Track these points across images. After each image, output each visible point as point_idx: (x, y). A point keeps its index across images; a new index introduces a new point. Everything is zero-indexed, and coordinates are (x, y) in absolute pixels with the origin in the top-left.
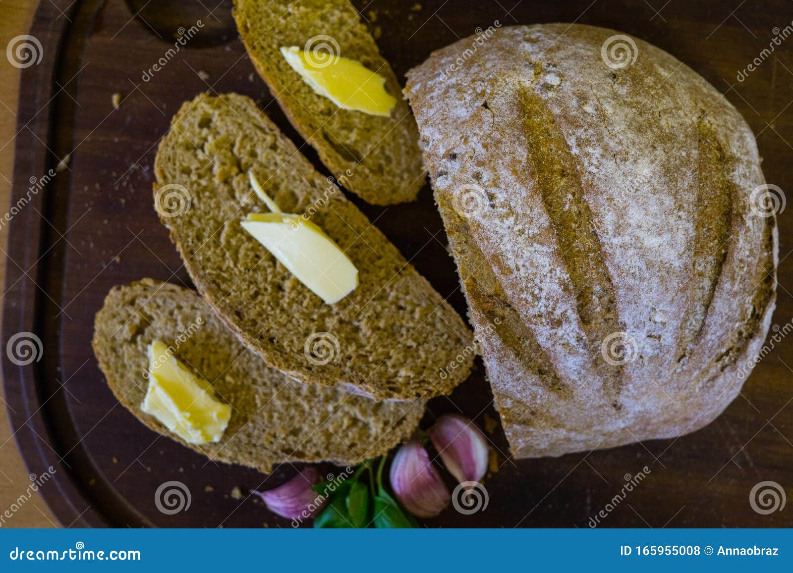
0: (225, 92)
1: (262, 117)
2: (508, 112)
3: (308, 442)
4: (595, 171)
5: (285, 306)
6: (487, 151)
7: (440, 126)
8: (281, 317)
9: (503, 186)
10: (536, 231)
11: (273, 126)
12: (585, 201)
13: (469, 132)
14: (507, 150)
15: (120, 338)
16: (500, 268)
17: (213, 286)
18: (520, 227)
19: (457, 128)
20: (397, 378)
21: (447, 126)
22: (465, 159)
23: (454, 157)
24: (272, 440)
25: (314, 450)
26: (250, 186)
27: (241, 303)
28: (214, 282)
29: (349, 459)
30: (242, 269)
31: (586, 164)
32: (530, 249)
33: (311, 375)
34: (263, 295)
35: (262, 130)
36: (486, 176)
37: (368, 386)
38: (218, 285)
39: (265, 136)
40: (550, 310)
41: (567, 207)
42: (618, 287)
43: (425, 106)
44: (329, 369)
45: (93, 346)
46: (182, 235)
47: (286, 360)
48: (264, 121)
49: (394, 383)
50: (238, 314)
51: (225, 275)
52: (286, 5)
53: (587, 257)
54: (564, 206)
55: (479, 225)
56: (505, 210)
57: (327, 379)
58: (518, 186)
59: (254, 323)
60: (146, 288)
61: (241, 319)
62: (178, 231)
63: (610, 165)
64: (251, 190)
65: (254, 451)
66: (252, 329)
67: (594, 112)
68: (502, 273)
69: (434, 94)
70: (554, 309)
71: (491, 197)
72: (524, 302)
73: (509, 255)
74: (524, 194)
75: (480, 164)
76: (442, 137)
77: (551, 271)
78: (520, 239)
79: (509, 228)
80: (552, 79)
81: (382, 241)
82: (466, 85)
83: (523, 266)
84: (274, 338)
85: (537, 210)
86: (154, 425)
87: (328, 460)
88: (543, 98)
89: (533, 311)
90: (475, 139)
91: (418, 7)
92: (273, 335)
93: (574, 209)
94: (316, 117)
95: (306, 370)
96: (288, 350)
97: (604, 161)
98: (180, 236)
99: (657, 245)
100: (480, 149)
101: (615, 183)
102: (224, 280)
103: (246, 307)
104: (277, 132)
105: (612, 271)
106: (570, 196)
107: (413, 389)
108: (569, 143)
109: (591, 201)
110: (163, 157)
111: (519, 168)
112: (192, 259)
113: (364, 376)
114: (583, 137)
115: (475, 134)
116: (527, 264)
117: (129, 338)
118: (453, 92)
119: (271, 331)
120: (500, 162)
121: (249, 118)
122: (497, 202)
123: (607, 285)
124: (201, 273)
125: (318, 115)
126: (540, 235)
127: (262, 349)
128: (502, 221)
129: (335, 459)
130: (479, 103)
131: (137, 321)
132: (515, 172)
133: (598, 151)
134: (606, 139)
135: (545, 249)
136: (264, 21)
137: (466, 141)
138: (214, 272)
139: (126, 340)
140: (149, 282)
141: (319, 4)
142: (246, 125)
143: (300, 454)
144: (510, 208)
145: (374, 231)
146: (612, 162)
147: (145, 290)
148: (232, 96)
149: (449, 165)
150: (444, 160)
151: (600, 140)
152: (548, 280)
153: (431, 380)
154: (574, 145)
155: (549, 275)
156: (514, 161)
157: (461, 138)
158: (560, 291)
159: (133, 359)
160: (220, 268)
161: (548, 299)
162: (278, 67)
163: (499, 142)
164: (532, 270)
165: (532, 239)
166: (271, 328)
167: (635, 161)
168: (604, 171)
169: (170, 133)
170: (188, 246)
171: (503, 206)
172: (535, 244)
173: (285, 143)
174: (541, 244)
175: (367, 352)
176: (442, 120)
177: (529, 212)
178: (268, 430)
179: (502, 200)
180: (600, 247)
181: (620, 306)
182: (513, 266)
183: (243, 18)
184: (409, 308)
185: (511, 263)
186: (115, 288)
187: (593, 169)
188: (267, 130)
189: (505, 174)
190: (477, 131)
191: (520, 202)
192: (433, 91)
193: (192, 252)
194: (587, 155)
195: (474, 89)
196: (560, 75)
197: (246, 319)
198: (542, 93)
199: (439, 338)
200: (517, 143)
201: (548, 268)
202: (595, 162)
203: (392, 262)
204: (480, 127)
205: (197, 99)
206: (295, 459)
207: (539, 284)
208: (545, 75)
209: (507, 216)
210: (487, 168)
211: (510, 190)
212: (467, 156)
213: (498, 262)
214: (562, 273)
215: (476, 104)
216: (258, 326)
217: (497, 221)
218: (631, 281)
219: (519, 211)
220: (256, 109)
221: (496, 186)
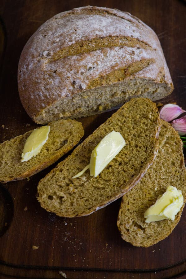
0: (37, 190)
1: (48, 175)
2: (58, 64)
3: (176, 159)
4: (81, 36)
5: (128, 159)
6: (73, 69)
7: (62, 89)
8: (133, 161)
9: (87, 64)
10: (102, 54)
11: (52, 171)
12: (91, 40)
13: (66, 76)
14: (73, 62)
15: (143, 235)
16: (116, 66)
17: (122, 187)
18: (101, 60)
19: (63, 82)
20: (152, 119)
21: (62, 86)
22: (76, 77)
23: (74, 82)
24: (177, 172)
25: (180, 156)
26: (78, 178)
27: (128, 175)
28: (120, 187)
29: (181, 144)
30: (114, 177)
31: (79, 39)
32: (109, 57)
33: (155, 146)
34: (124, 168)
35: (54, 175)
36: (82, 70)
37: (156, 128)
38: (121, 185)
39: (56, 174)
40: (129, 54)
41: (94, 46)
42: (120, 34)
43: (53, 97)
44: (152, 141)
45: (147, 247)
46: (100, 202)
47: (150, 156)
48: (50, 175)
49: (154, 120)
50: (133, 176)
51: (117, 183)
52: (2, 163)
53: (110, 42)
54: (93, 47)
55: (101, 73)
56: (95, 64)
57: (155, 141)
58: (86, 59)
59: (136, 170)
60: (121, 224)
61: (135, 174)
62: (99, 203)
63: (79, 32)
64: (79, 177)
65: (183, 179)
66: (138, 170)
67: (59, 38)
68: (118, 66)
69: (48, 94)
70: (129, 52)
71: (90, 68)
72: (127, 61)
73: (111, 63)
74: (89, 57)
75: (78, 72)
76: (66, 88)
77: (116, 51)
78: (106, 60)
79: (101, 63)
80: (45, 53)
81: (99, 130)
82: (45, 82)
83: (115, 59)
84: (141, 162)
85: (95, 54)
86: (178, 219)
87: (182, 151)
88: (53, 55)
89: (130, 59)
90: (68, 74)
91: (3, 126)
92: (140, 162)
93: (94, 43)
94: (50, 153)
95: (153, 149)
96: (146, 156)
97: (78, 33)
98: (101, 202)
99: (105, 23)
100: (72, 72)
101: (86, 30)
102: (119, 183)
103: (130, 174)
104: (55, 169)
105: (115, 35)
106: (90, 44)
107: (155, 114)
108: (71, 44)
109: (92, 37)
110: (66, 214)
111: (80, 58)
112: (111, 197)
113: (153, 130)
114: (69, 40)
115: (66, 74)
116: (114, 58)
117: (143, 231)
118: (48, 87)
119: (139, 163)
120: (77, 64)
121: (49, 181)
122: (92, 66)
123: (119, 37)
124: (116, 192)
125: (49, 152)
126: (104, 53)
127: (147, 165)
128: (99, 65)
129: (182, 149)
130: (54, 74)
131: (135, 228)
132: (81, 60)
133: (74, 35)
134: (69, 33)
135: (109, 52)
136: (9, 171)
137: (69, 77)
138: (116, 187)
139: (144, 232)
140: (118, 222)
141: (1, 154)
142: (51, 182)
143: (182, 162)
144: (95, 62)
145: (95, 133)
146: (78, 31)
147: (122, 224)
148: (38, 188)
149: (77, 84)
150: (75, 87)
151: (70, 35)
152: (119, 53)
153: (151, 109)
154: (72, 42)
155: (118, 52)
156: (78, 60)
157: (67, 79)
158: (123, 49)
159: (152, 229)
160: (114, 186)
161: (126, 53)
162: (28, 166)
163: (70, 65)
164: (116, 57)
165: (105, 56)
166: (137, 163)
167: (77, 25)
168: (82, 34)
169: (55, 212)
170: (105, 199)
171: (93, 64)
172: (107, 55)
173: (60, 166)
174: (107, 53)
175: (143, 130)
176: (59, 88)
177: (96, 56)
178: (174, 174)
179: (91, 64)
180: (107, 37)
181: (126, 35)
182: (115, 62)
183: (7, 178)
184: (124, 118)
185: (114, 63)
186: (122, 237)
187: (80, 37)
188: (54, 173)
189: (82, 63)
190: (65, 73)
191: (92, 59)
192: (47, 95)
193: (108, 197)
194: (75, 38)
195: (48, 78)
196: (44, 51)
197: (135, 173)
198: (51, 55)
199: (135, 109)
200: (70, 59)
201: (115, 52)
202: (78, 36)
203: (107, 126)
204: (64, 72)
205: (40, 201)
206: (184, 163)
207: (121, 55)
208: (44, 56)
209: (97, 64)
210: (80, 69)
211: (88, 61)
212: (74, 77)
213: (113, 67)
214: (117, 48)
215: (54, 75)
216: (137, 168)
217: (99, 67)
218: (118, 30)
219: (95, 59)
220: (45, 178)
221: (86, 66)
